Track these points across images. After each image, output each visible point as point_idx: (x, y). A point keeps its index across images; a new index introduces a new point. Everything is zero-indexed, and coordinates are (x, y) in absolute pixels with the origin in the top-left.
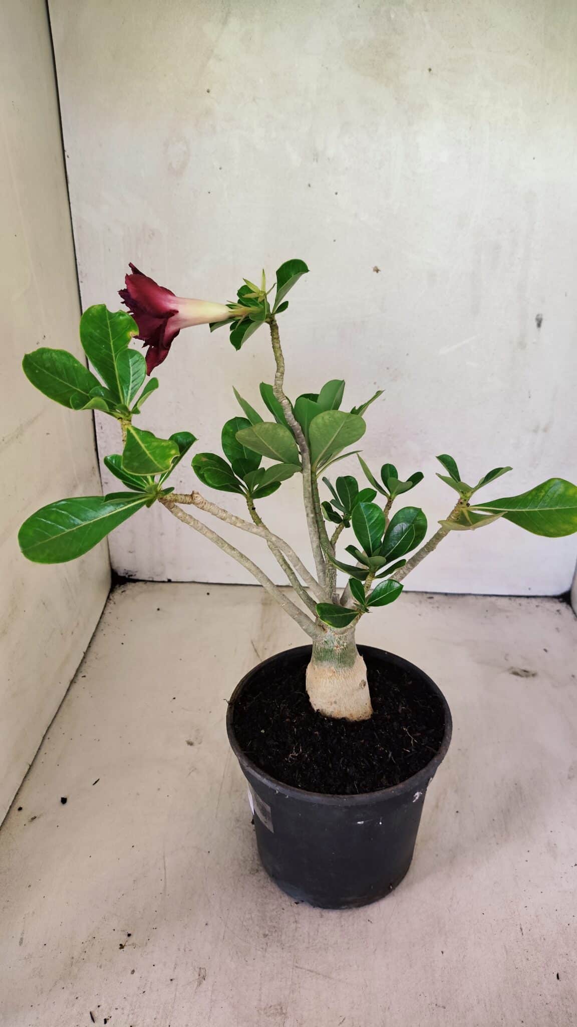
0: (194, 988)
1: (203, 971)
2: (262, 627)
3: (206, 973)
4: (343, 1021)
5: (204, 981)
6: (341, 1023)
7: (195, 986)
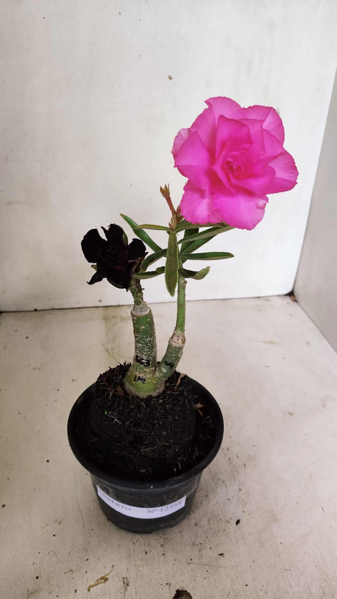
0: (123, 593)
1: (125, 580)
2: (107, 334)
3: (128, 581)
4: (229, 595)
5: (128, 587)
6: (228, 596)
7: (123, 592)
